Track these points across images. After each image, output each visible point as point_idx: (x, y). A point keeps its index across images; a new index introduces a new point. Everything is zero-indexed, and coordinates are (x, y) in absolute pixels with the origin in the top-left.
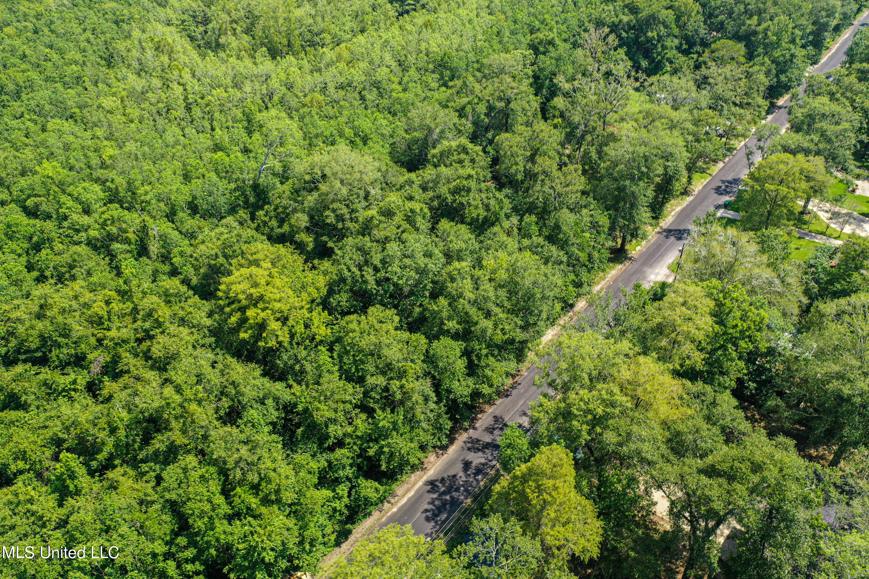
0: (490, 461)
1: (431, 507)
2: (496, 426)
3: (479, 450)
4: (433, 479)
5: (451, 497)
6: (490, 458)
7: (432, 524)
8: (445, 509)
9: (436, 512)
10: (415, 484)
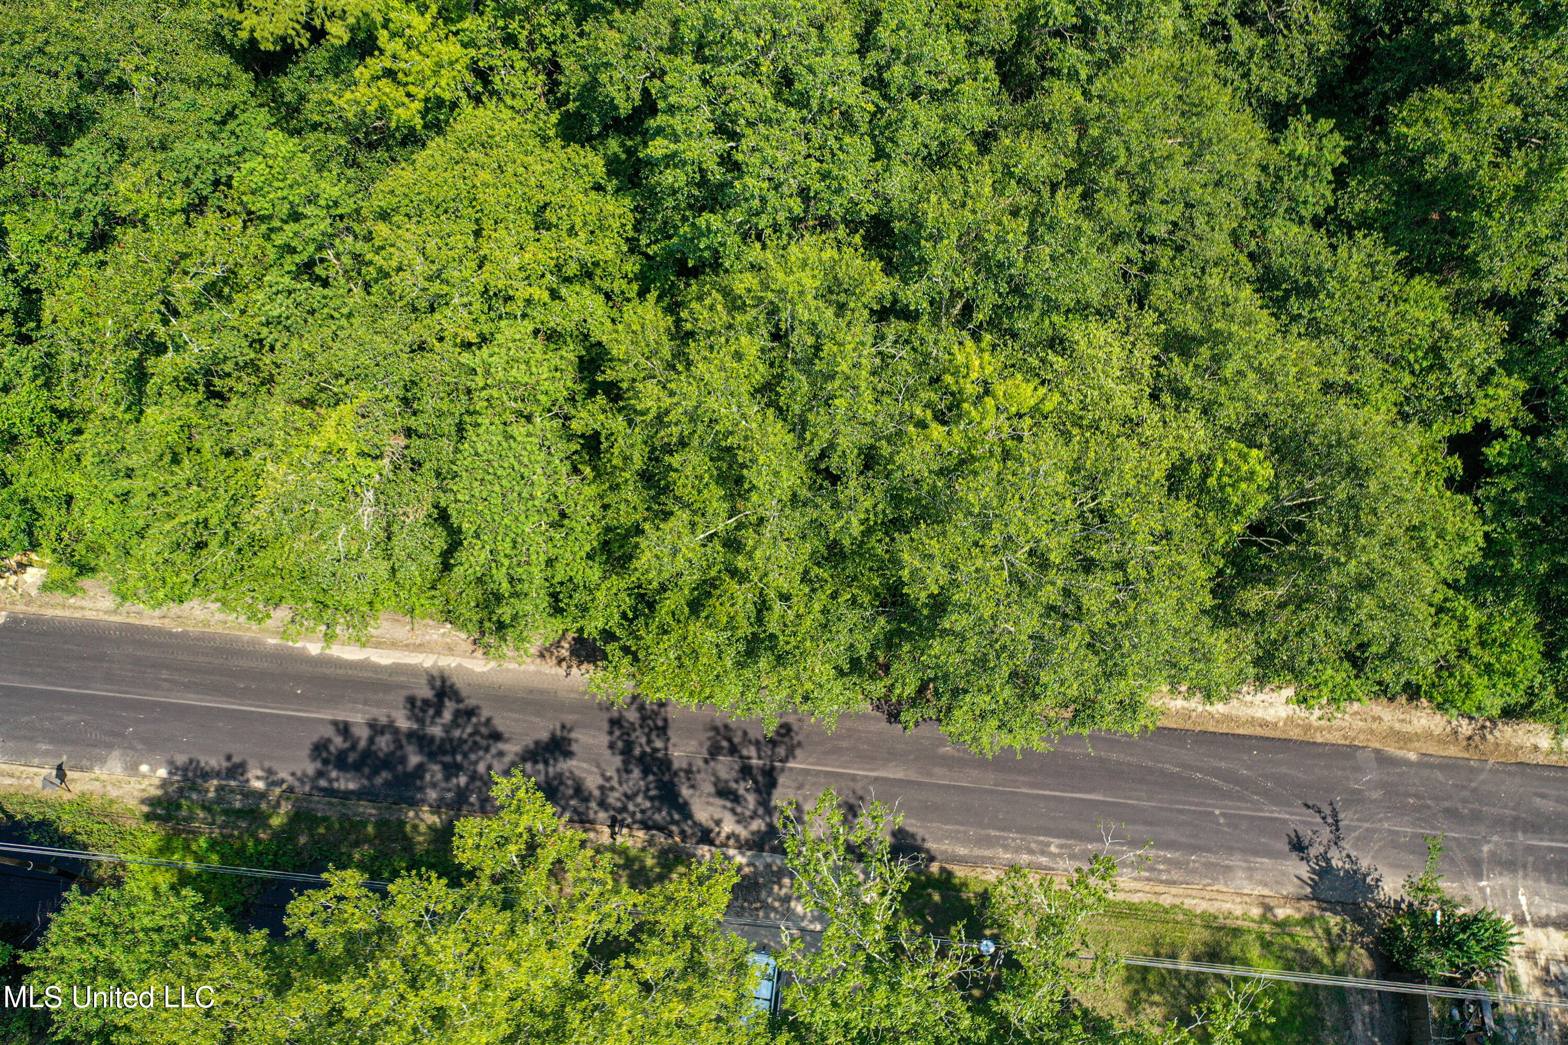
0: (603, 804)
1: (363, 734)
2: (752, 751)
3: (627, 752)
4: (459, 683)
5: (421, 768)
6: (613, 799)
7: (311, 768)
8: (376, 772)
9: (352, 756)
10: (420, 647)
